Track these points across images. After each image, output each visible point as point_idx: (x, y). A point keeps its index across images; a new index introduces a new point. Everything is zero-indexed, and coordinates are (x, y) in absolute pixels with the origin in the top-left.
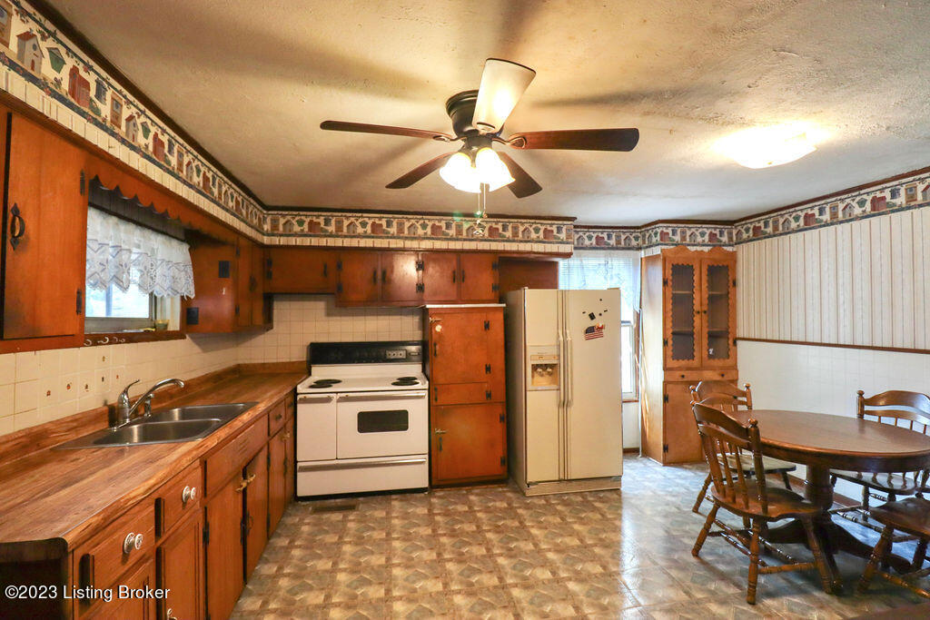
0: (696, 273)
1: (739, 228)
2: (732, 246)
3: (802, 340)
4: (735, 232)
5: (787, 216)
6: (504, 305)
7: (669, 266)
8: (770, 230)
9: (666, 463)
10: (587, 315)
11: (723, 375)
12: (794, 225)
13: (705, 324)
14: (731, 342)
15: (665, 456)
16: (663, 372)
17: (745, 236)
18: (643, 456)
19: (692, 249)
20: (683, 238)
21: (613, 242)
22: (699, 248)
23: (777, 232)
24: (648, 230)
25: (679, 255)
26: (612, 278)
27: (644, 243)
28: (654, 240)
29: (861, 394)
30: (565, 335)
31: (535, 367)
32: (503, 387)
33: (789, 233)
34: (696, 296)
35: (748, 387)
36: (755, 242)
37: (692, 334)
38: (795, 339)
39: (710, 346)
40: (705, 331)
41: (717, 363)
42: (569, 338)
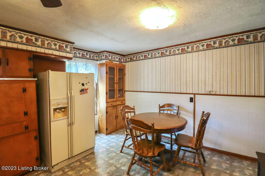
0: (115, 70)
1: (126, 57)
2: (124, 63)
3: (143, 91)
4: (125, 59)
5: (139, 55)
6: (36, 79)
7: (108, 67)
8: (135, 59)
9: (107, 134)
10: (81, 84)
11: (122, 102)
12: (141, 58)
13: (118, 87)
14: (124, 92)
15: (106, 132)
16: (106, 104)
17: (128, 60)
18: (99, 133)
19: (114, 62)
20: (112, 58)
21: (88, 56)
22: (116, 62)
23: (137, 60)
24: (100, 54)
25: (111, 64)
26: (88, 70)
27: (99, 58)
28: (103, 58)
29: (159, 105)
30: (71, 93)
31: (55, 110)
32: (36, 122)
33: (140, 60)
34: (115, 78)
35: (134, 107)
36: (131, 62)
37: (114, 90)
38: (141, 91)
39: (119, 94)
40: (118, 89)
41: (121, 99)
42: (73, 94)
